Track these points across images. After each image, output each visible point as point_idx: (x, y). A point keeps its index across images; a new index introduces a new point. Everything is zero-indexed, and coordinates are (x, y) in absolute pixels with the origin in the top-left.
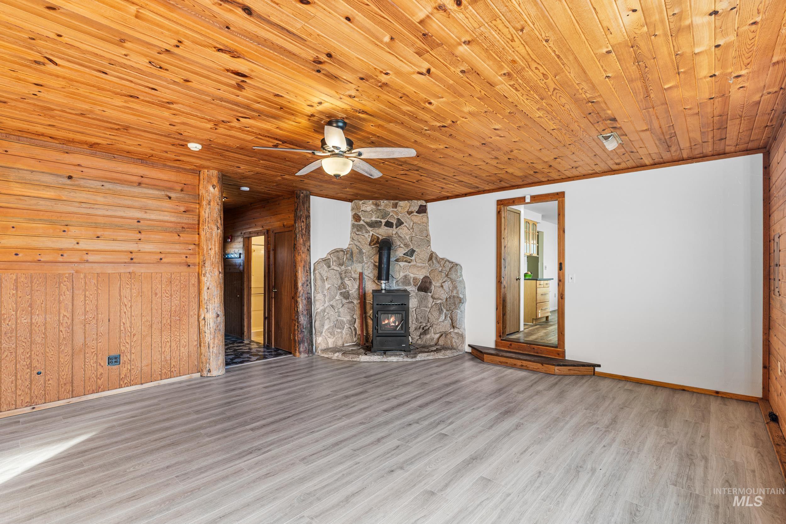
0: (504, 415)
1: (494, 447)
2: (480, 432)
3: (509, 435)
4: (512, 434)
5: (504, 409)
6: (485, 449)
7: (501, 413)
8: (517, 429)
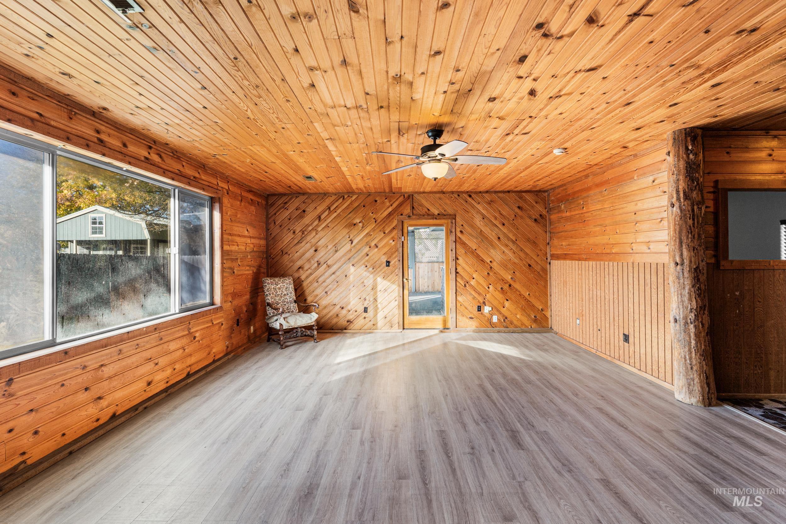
0: (311, 484)
1: (303, 433)
2: (325, 444)
3: (294, 452)
4: (292, 454)
5: (319, 499)
6: (310, 429)
7: (318, 485)
8: (288, 464)
